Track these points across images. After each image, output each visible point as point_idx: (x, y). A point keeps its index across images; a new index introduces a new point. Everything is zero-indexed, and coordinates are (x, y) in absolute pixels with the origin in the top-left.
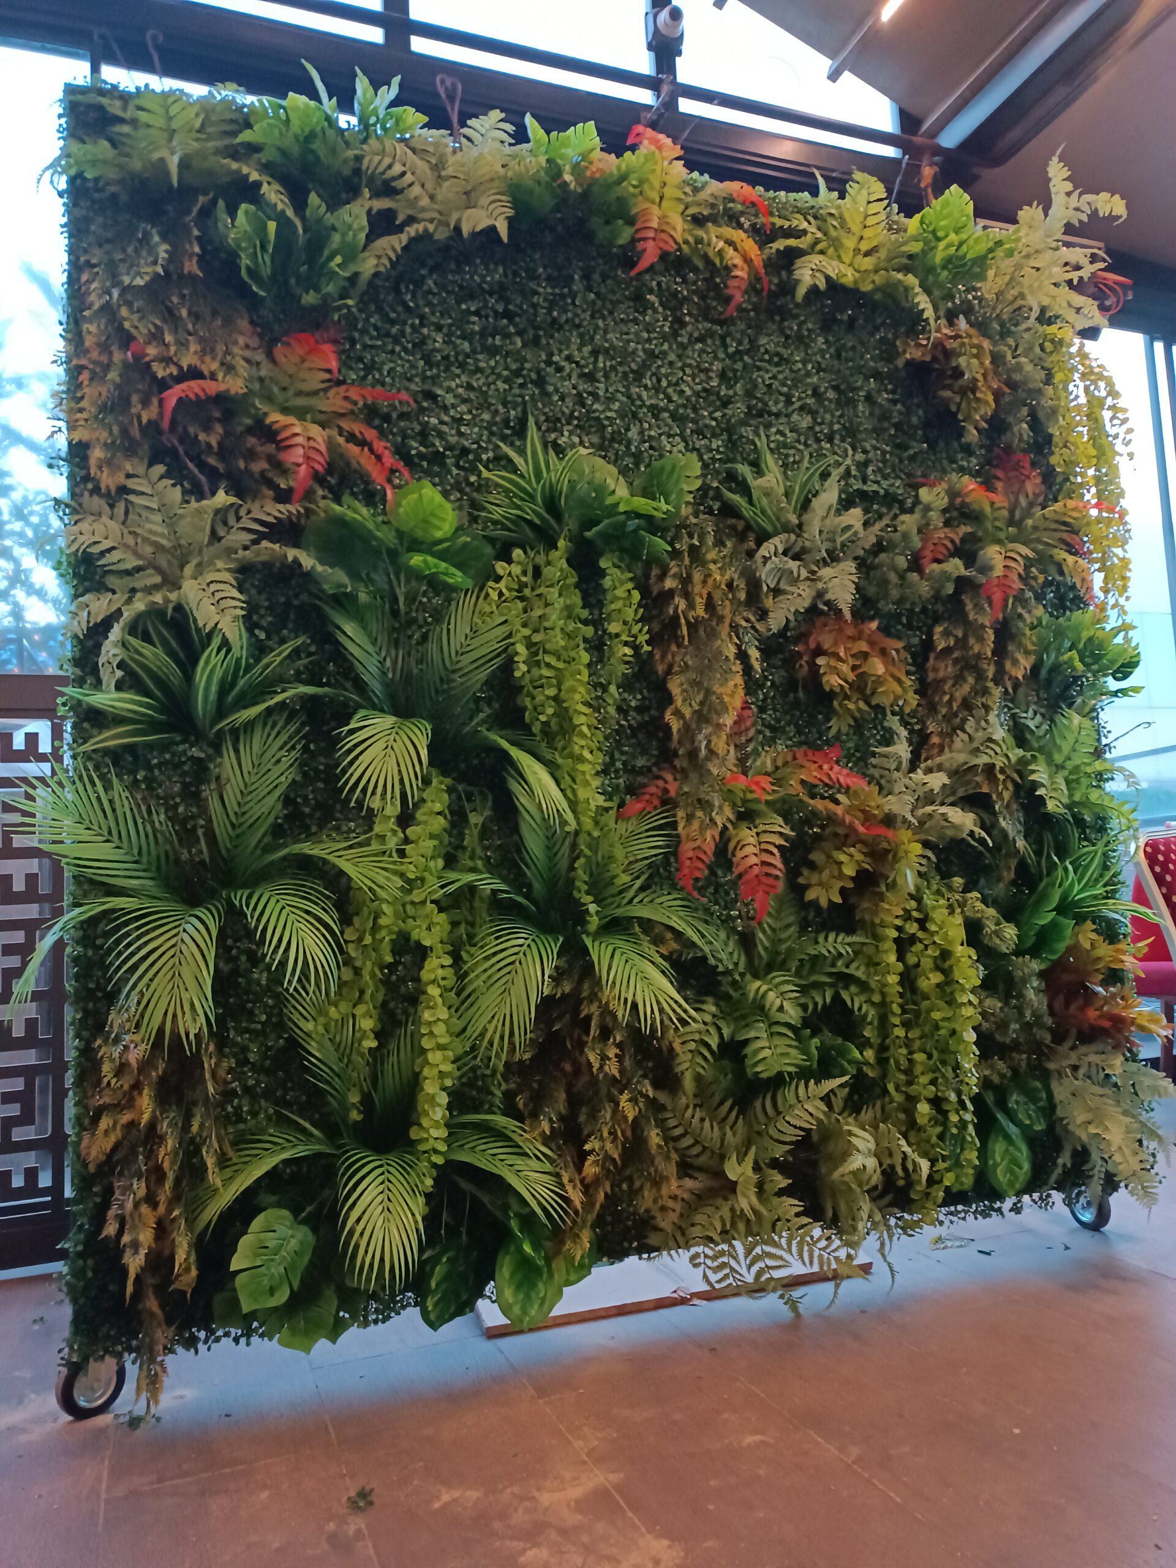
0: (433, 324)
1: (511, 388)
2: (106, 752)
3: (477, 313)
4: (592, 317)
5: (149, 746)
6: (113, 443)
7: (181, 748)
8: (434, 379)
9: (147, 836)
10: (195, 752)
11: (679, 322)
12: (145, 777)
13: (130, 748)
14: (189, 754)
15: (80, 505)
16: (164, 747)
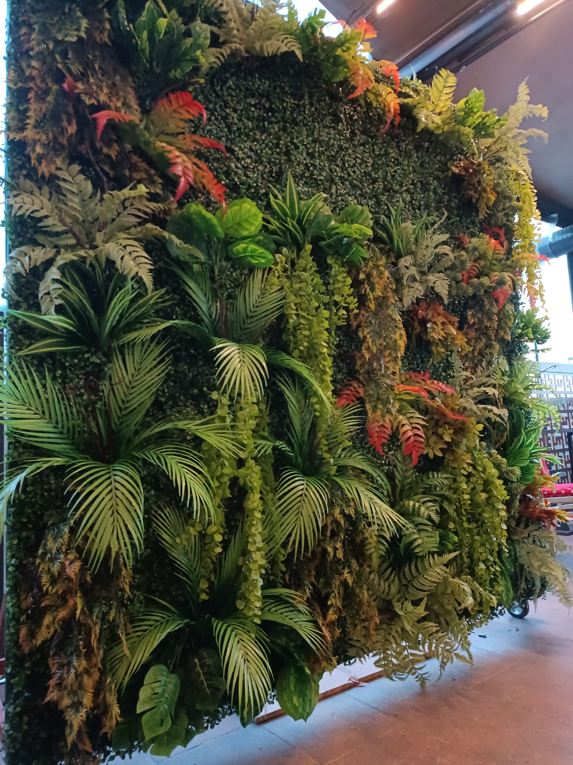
0: (232, 108)
1: (272, 153)
2: (34, 356)
3: (254, 106)
4: (313, 121)
5: (64, 354)
6: (49, 144)
7: (87, 356)
8: (232, 141)
9: (62, 414)
10: (94, 359)
11: (353, 133)
12: (61, 375)
13: (51, 355)
14: (92, 360)
15: (17, 184)
16: (74, 355)
